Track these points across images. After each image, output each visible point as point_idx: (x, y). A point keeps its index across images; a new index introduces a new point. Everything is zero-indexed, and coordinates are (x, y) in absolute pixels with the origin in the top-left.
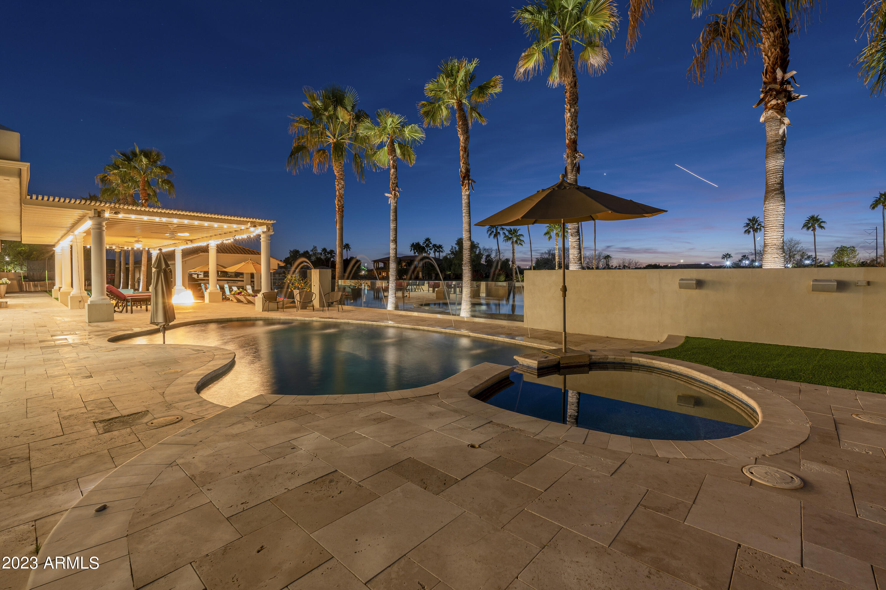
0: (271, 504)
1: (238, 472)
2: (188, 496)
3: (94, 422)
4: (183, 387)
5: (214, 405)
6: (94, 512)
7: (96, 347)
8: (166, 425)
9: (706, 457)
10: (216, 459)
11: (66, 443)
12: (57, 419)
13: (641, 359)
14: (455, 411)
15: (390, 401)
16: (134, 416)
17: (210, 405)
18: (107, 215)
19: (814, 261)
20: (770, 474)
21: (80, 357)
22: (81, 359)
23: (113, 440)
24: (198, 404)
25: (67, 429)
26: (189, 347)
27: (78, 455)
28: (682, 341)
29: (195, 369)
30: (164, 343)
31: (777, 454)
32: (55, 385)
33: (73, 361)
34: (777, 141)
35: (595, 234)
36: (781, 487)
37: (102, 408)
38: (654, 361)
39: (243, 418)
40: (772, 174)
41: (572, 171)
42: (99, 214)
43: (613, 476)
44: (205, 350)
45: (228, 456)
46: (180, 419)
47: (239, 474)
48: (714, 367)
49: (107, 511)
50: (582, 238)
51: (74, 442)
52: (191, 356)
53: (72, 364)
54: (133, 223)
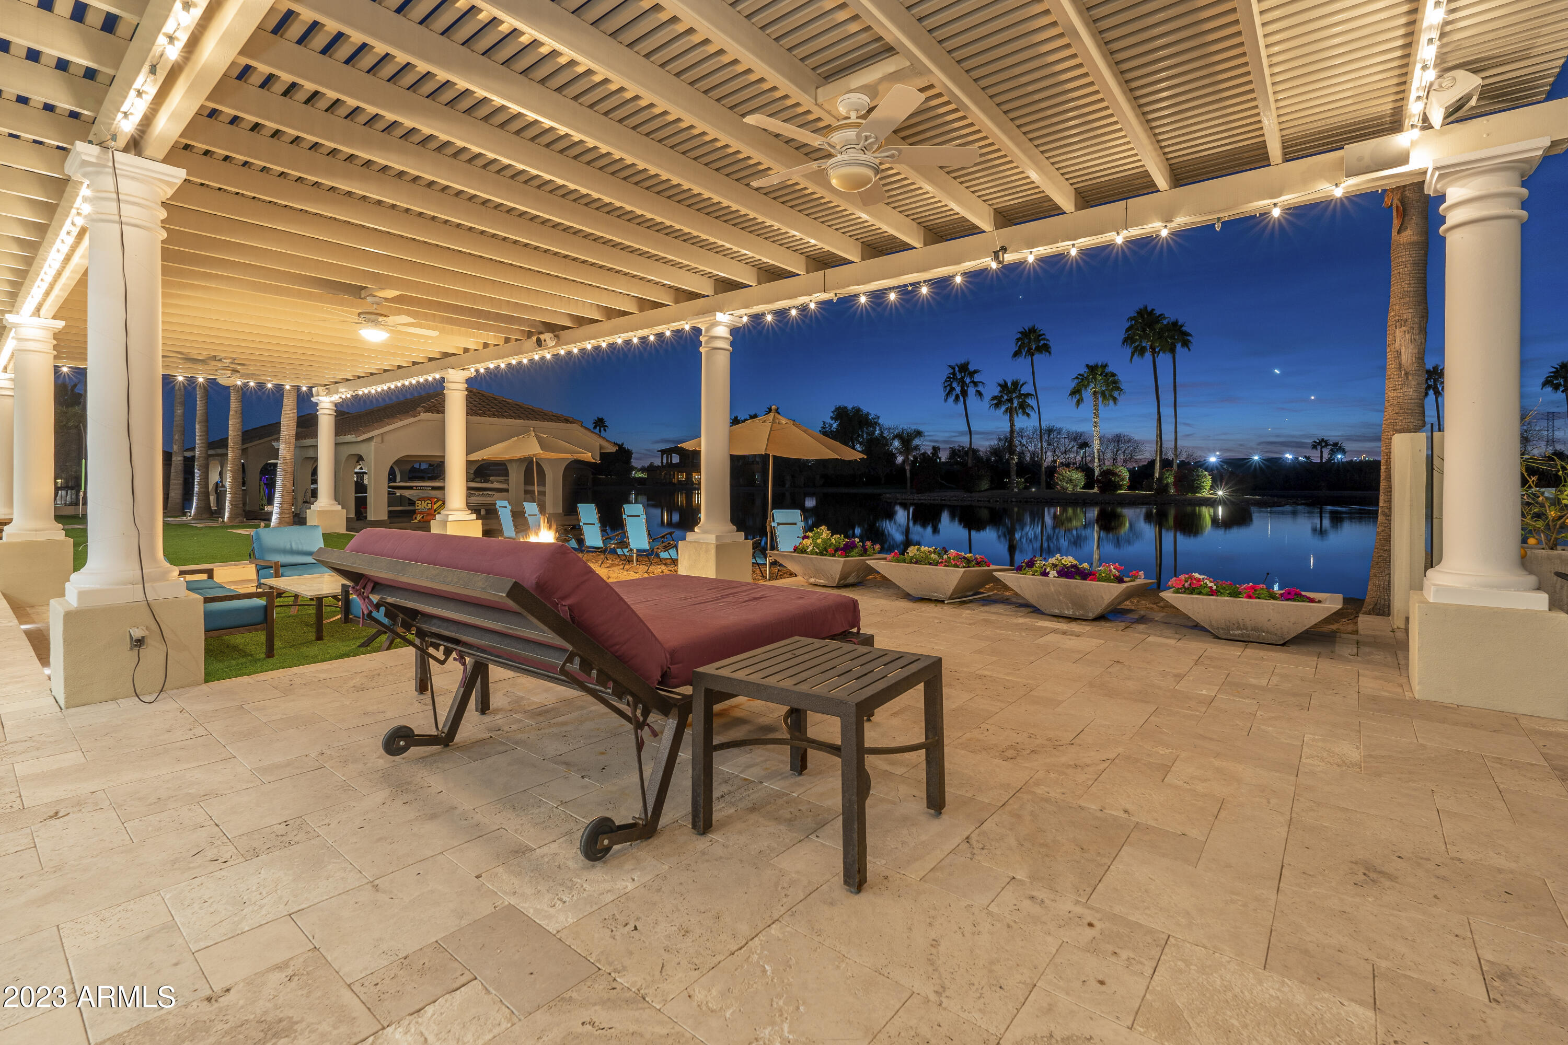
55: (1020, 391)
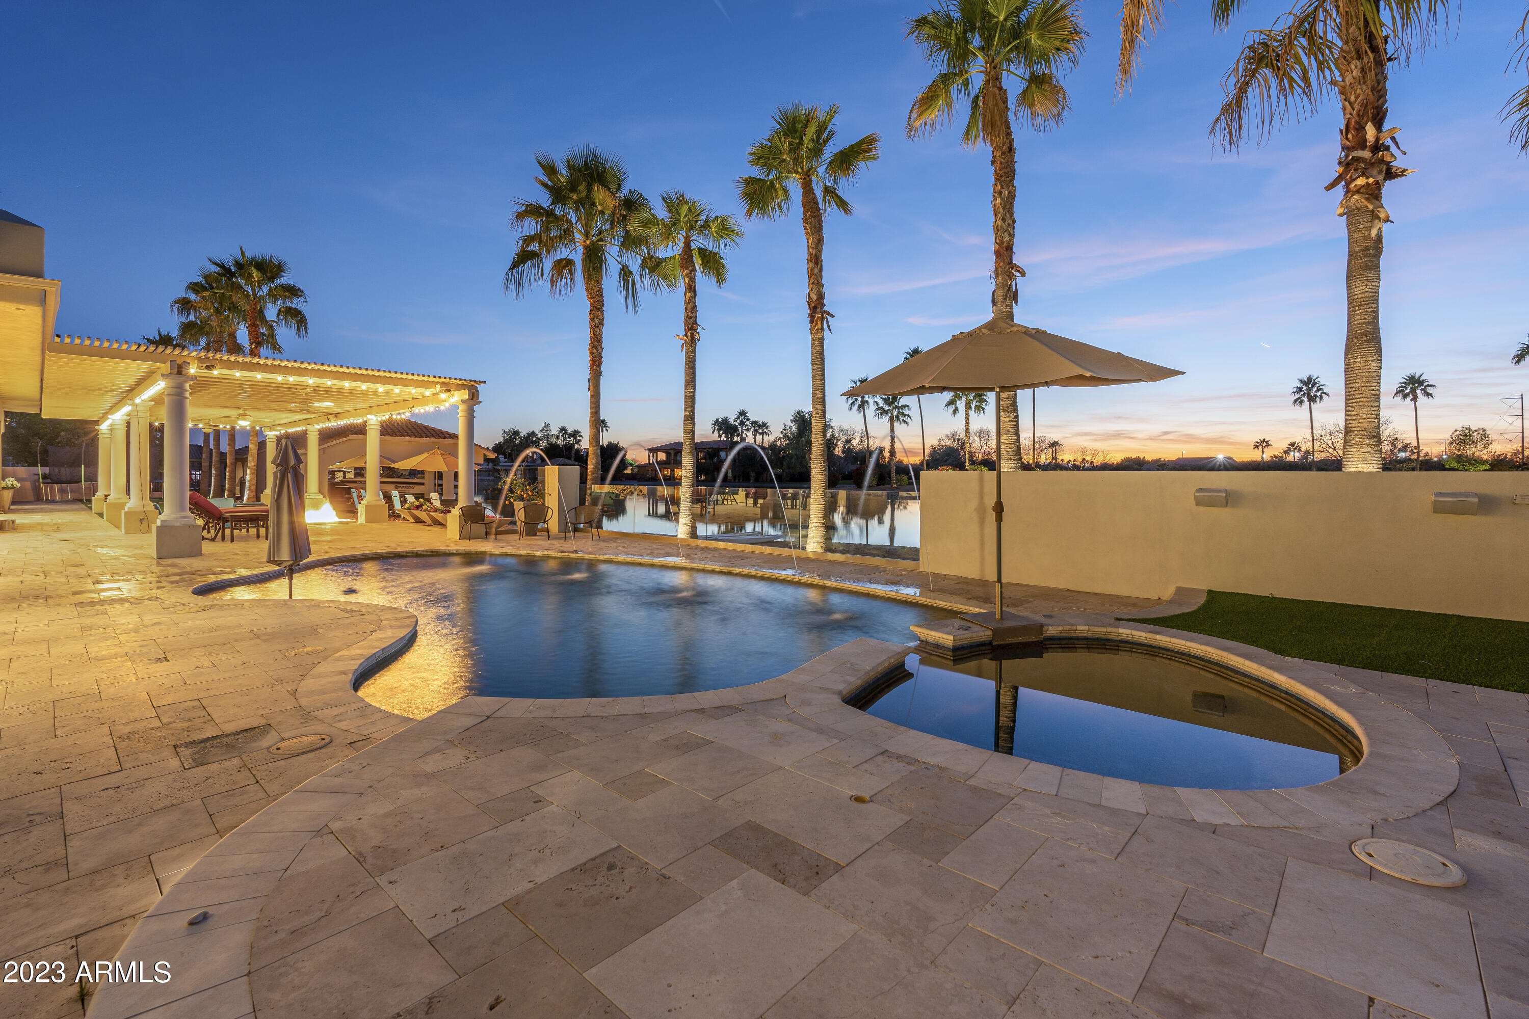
0: (507, 911)
1: (442, 847)
2: (354, 895)
3: (175, 747)
4: (330, 679)
5: (387, 715)
6: (186, 924)
7: (172, 604)
8: (303, 753)
9: (1282, 823)
10: (399, 822)
11: (126, 787)
12: (108, 740)
13: (1134, 632)
14: (820, 730)
15: (701, 711)
16: (245, 734)
17: (380, 715)
18: (192, 370)
19: (1414, 453)
20: (1404, 857)
21: (146, 623)
22: (148, 626)
23: (210, 780)
24: (358, 713)
25: (127, 758)
26: (335, 604)
27: (149, 809)
28: (1202, 600)
29: (348, 646)
30: (291, 597)
31: (1408, 817)
32: (103, 676)
33: (132, 631)
34: (1367, 249)
36: (1428, 884)
37: (189, 720)
38: (1158, 637)
39: (440, 743)
40: (1359, 306)
41: (1005, 299)
42: (179, 370)
43: (1119, 859)
44: (364, 611)
45: (420, 816)
46: (327, 740)
47: (443, 852)
48: (1268, 648)
49: (210, 922)
51: (140, 783)
52: (340, 622)
53: (132, 635)
54: (236, 385)
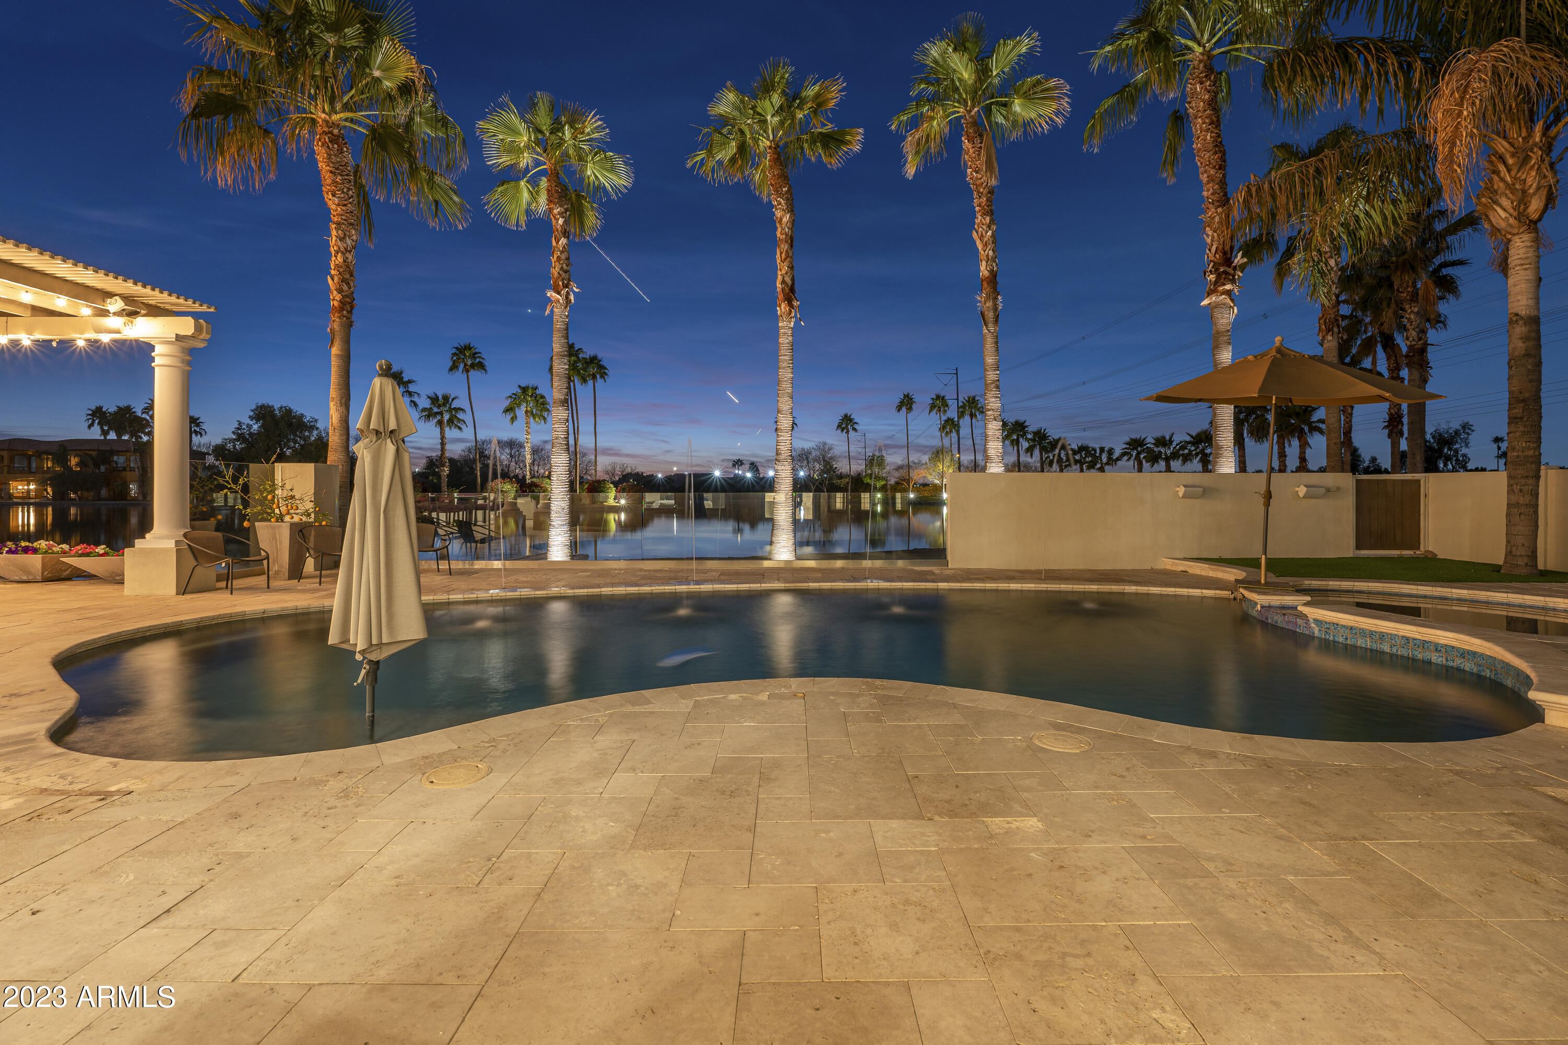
35: (595, 417)
50: (578, 423)
55: (451, 405)
